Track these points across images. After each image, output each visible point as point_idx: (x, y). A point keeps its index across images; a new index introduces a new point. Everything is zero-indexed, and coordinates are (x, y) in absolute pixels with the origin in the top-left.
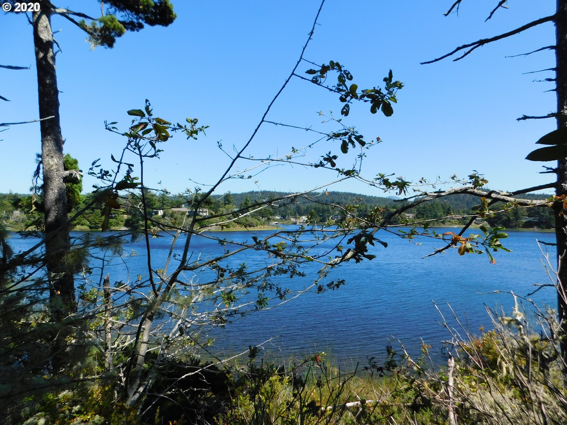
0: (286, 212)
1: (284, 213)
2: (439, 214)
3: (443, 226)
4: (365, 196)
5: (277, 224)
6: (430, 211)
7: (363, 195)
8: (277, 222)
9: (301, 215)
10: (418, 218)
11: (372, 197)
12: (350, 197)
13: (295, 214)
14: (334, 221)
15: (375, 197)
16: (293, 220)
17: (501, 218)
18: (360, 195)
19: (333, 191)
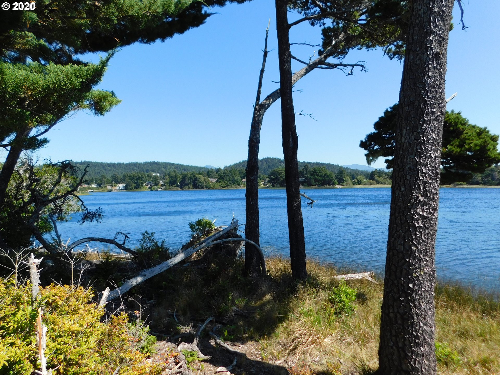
0: (102, 181)
1: (100, 182)
2: (236, 178)
3: (239, 187)
4: (182, 166)
5: (92, 192)
6: (228, 176)
7: (181, 165)
8: (92, 191)
9: (117, 182)
10: (219, 182)
11: (188, 166)
12: (169, 166)
13: (112, 182)
14: (148, 187)
15: (191, 166)
16: (109, 187)
17: (279, 180)
18: (178, 164)
19: (153, 161)
